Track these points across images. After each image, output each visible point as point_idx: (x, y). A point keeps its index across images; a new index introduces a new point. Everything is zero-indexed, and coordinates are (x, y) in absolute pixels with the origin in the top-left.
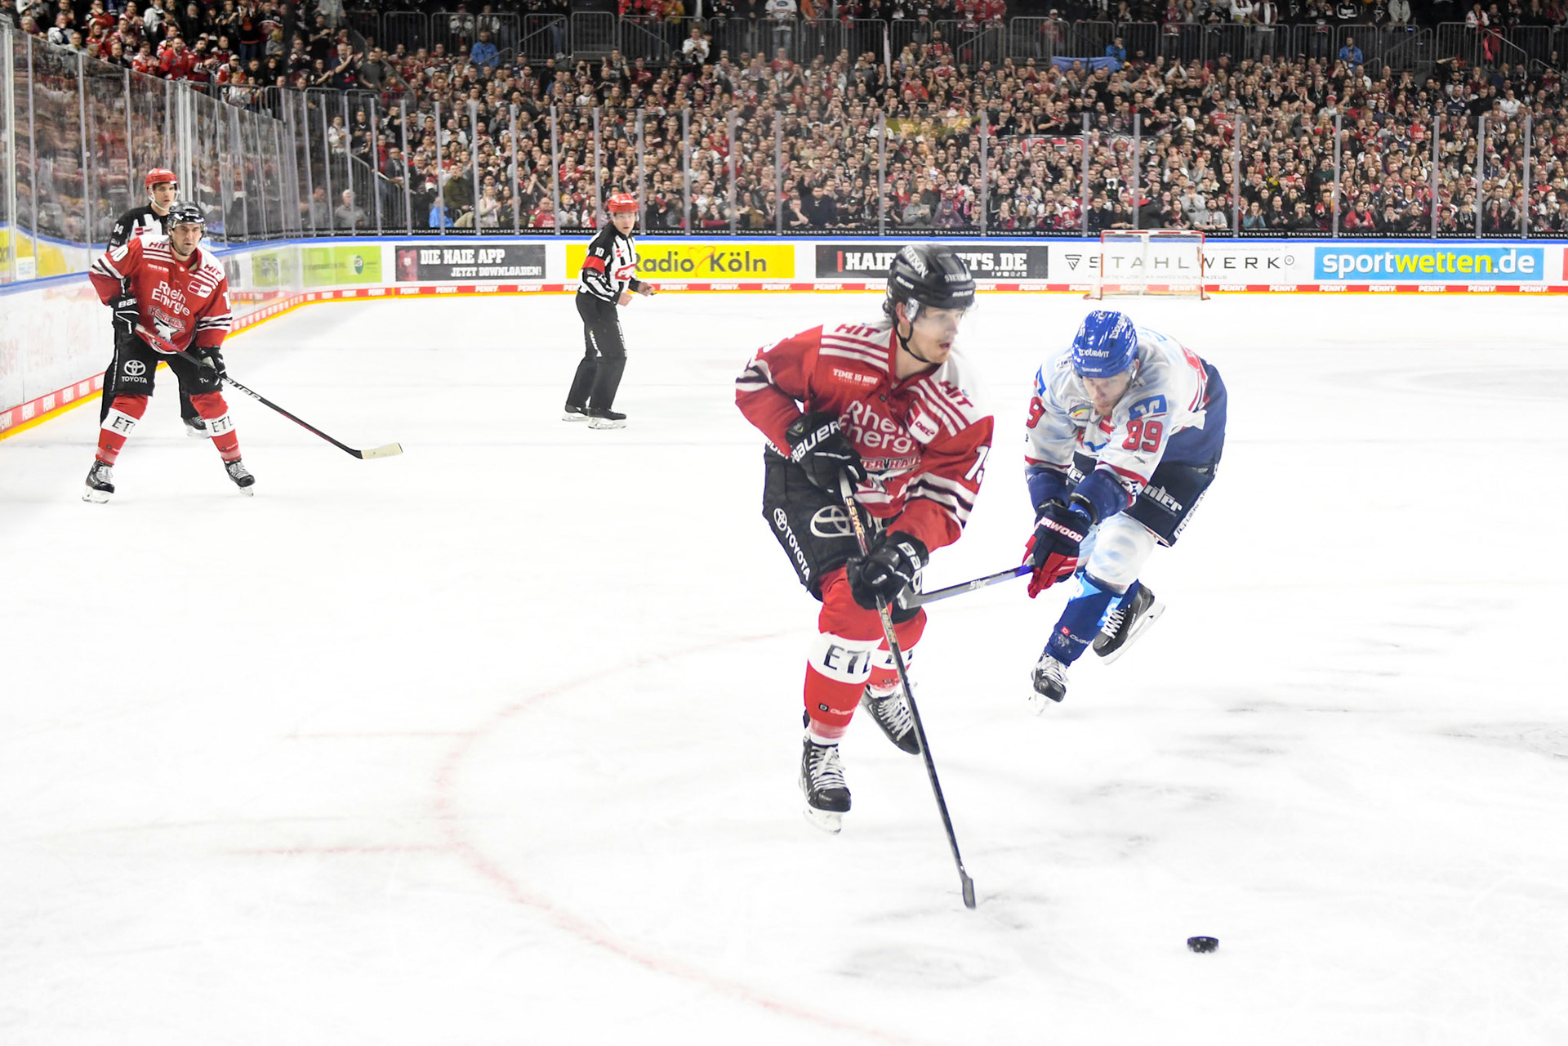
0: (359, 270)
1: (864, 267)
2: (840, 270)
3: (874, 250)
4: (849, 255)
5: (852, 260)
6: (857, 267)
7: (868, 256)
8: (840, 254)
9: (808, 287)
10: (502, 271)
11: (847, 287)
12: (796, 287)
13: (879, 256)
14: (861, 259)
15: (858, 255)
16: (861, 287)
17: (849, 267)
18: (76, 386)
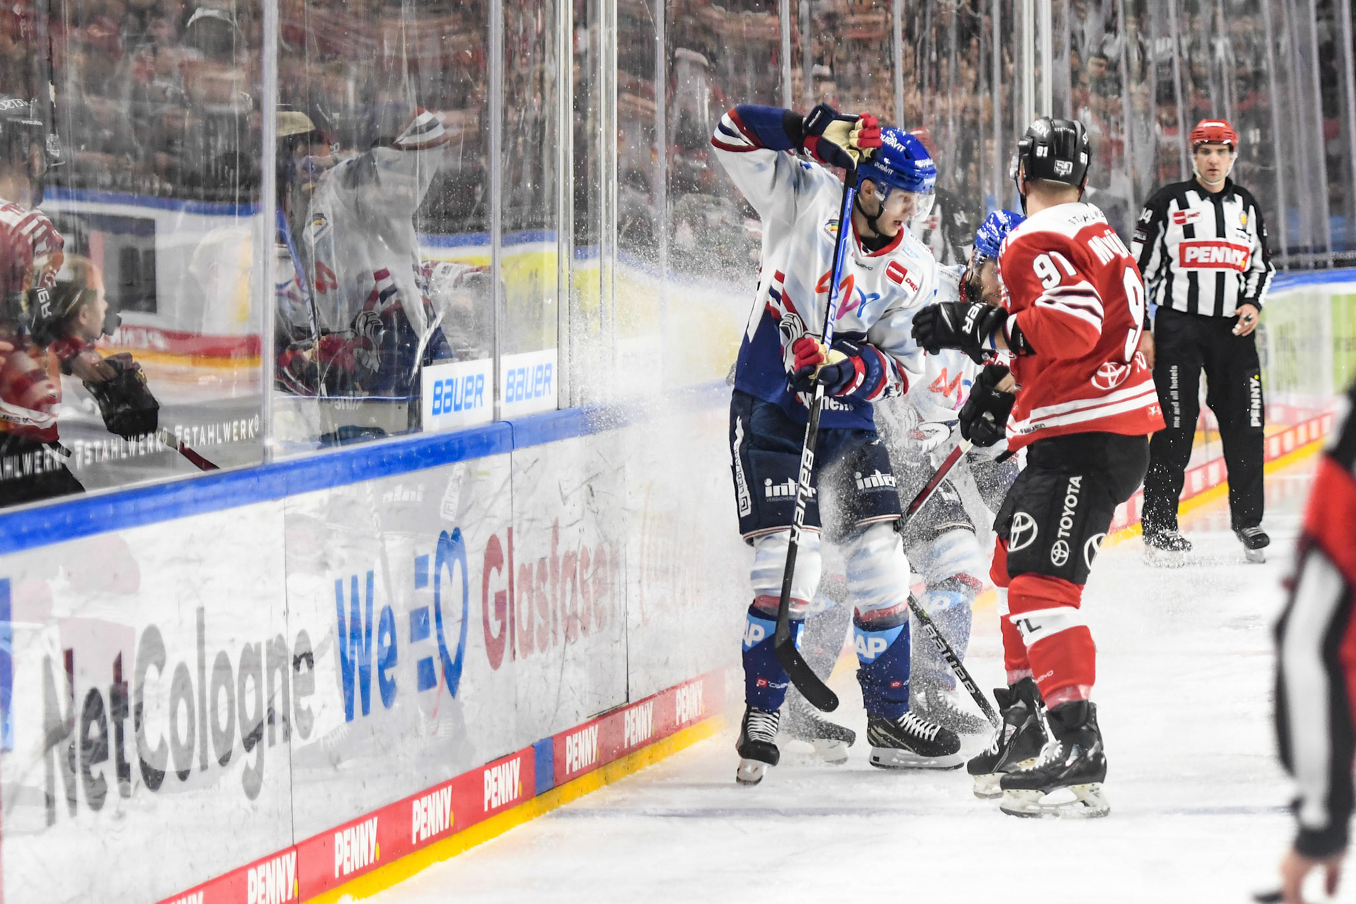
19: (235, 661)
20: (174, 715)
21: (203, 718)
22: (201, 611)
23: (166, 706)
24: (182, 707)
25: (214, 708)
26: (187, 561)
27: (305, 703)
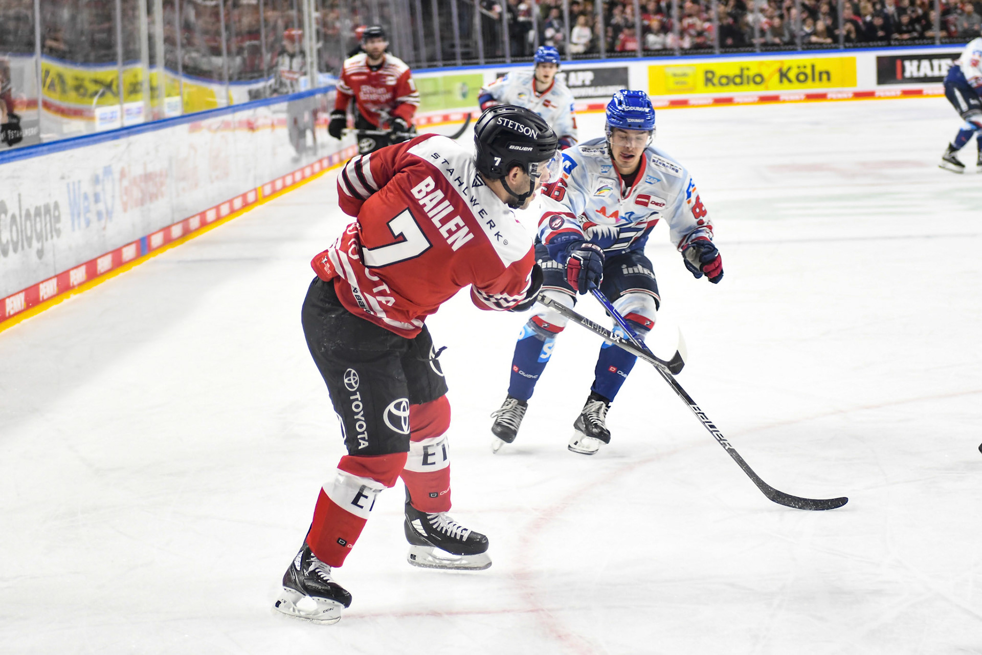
0: (464, 95)
1: (922, 74)
2: (899, 76)
3: (930, 57)
4: (907, 64)
5: (911, 68)
6: (915, 74)
7: (925, 63)
8: (899, 63)
9: (870, 95)
10: (591, 91)
11: (906, 93)
12: (858, 95)
13: (936, 62)
14: (919, 67)
15: (915, 63)
16: (919, 93)
17: (907, 74)
18: (217, 208)
19: (32, 212)
20: (11, 231)
21: (22, 231)
22: (19, 195)
23: (8, 228)
24: (14, 228)
25: (26, 228)
26: (13, 177)
27: (58, 226)
